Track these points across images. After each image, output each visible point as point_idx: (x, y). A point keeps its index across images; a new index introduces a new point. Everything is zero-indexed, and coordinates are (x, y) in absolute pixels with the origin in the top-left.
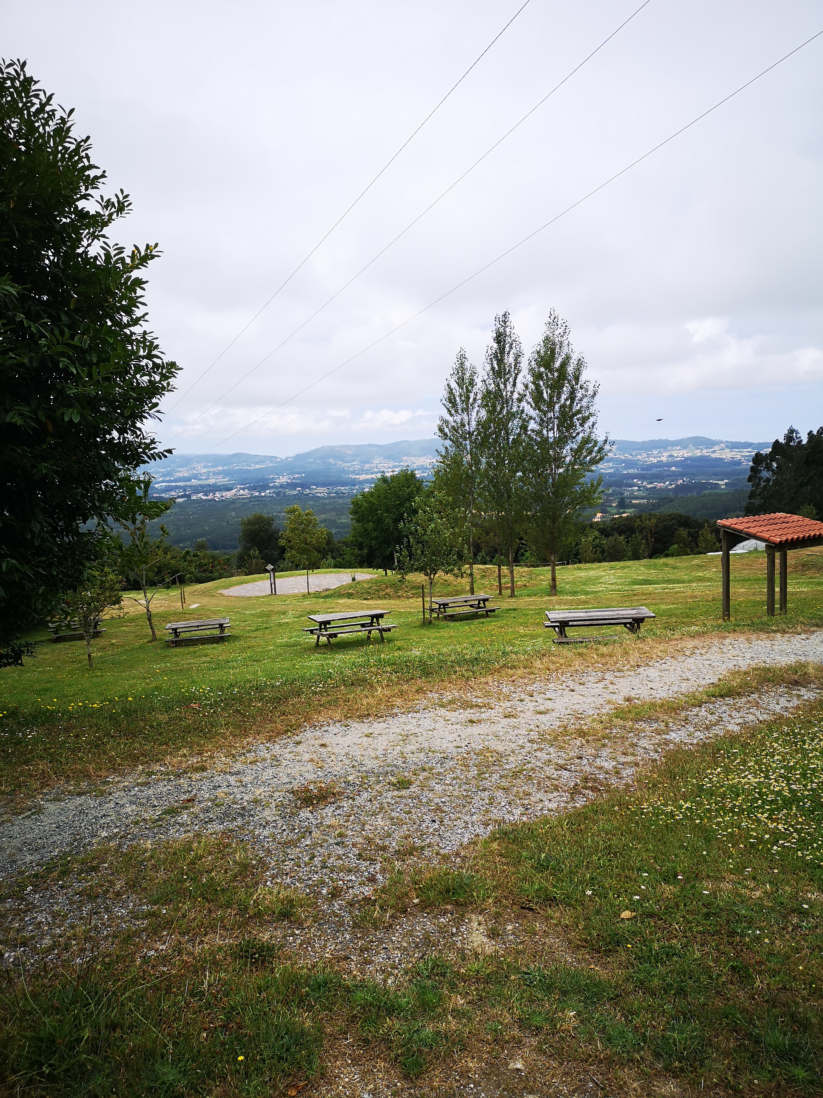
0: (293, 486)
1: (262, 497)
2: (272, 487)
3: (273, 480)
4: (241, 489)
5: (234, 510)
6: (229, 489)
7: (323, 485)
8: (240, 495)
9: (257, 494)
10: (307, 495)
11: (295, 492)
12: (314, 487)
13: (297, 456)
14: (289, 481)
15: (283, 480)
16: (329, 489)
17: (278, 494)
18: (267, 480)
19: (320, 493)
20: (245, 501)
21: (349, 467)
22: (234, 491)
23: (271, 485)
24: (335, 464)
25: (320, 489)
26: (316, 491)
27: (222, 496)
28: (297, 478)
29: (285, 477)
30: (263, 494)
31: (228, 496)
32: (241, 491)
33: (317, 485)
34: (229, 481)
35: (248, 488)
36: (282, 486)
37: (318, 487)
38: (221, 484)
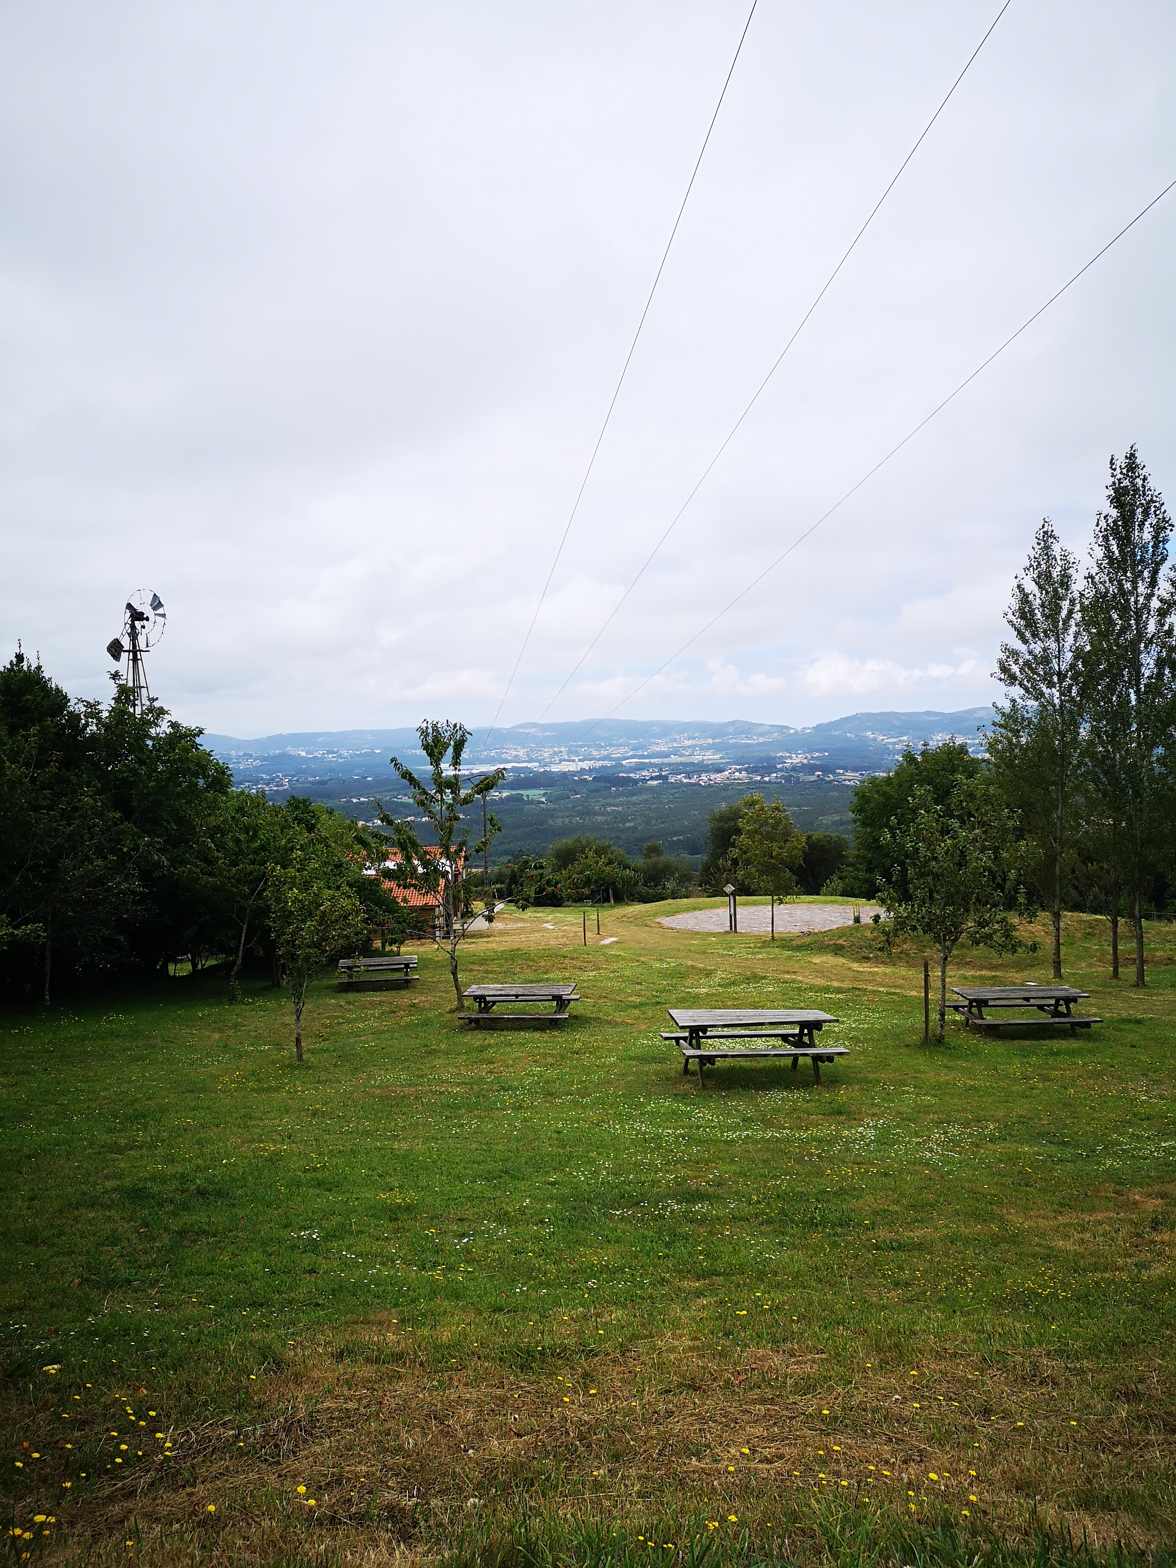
0: (810, 768)
1: (766, 782)
2: (781, 770)
3: (782, 760)
4: (737, 770)
5: (724, 799)
6: (720, 770)
7: (855, 769)
8: (735, 779)
9: (759, 778)
10: (831, 782)
11: (813, 778)
12: (841, 771)
13: (818, 726)
14: (805, 761)
15: (798, 759)
16: (863, 775)
17: (788, 779)
18: (774, 758)
19: (850, 780)
20: (741, 788)
21: (894, 743)
22: (726, 773)
23: (779, 766)
24: (875, 739)
25: (850, 774)
26: (843, 777)
27: (710, 780)
28: (817, 758)
29: (800, 756)
30: (767, 779)
31: (718, 780)
32: (737, 774)
33: (846, 769)
34: (721, 758)
35: (746, 770)
36: (794, 768)
37: (847, 771)
38: (709, 762)
